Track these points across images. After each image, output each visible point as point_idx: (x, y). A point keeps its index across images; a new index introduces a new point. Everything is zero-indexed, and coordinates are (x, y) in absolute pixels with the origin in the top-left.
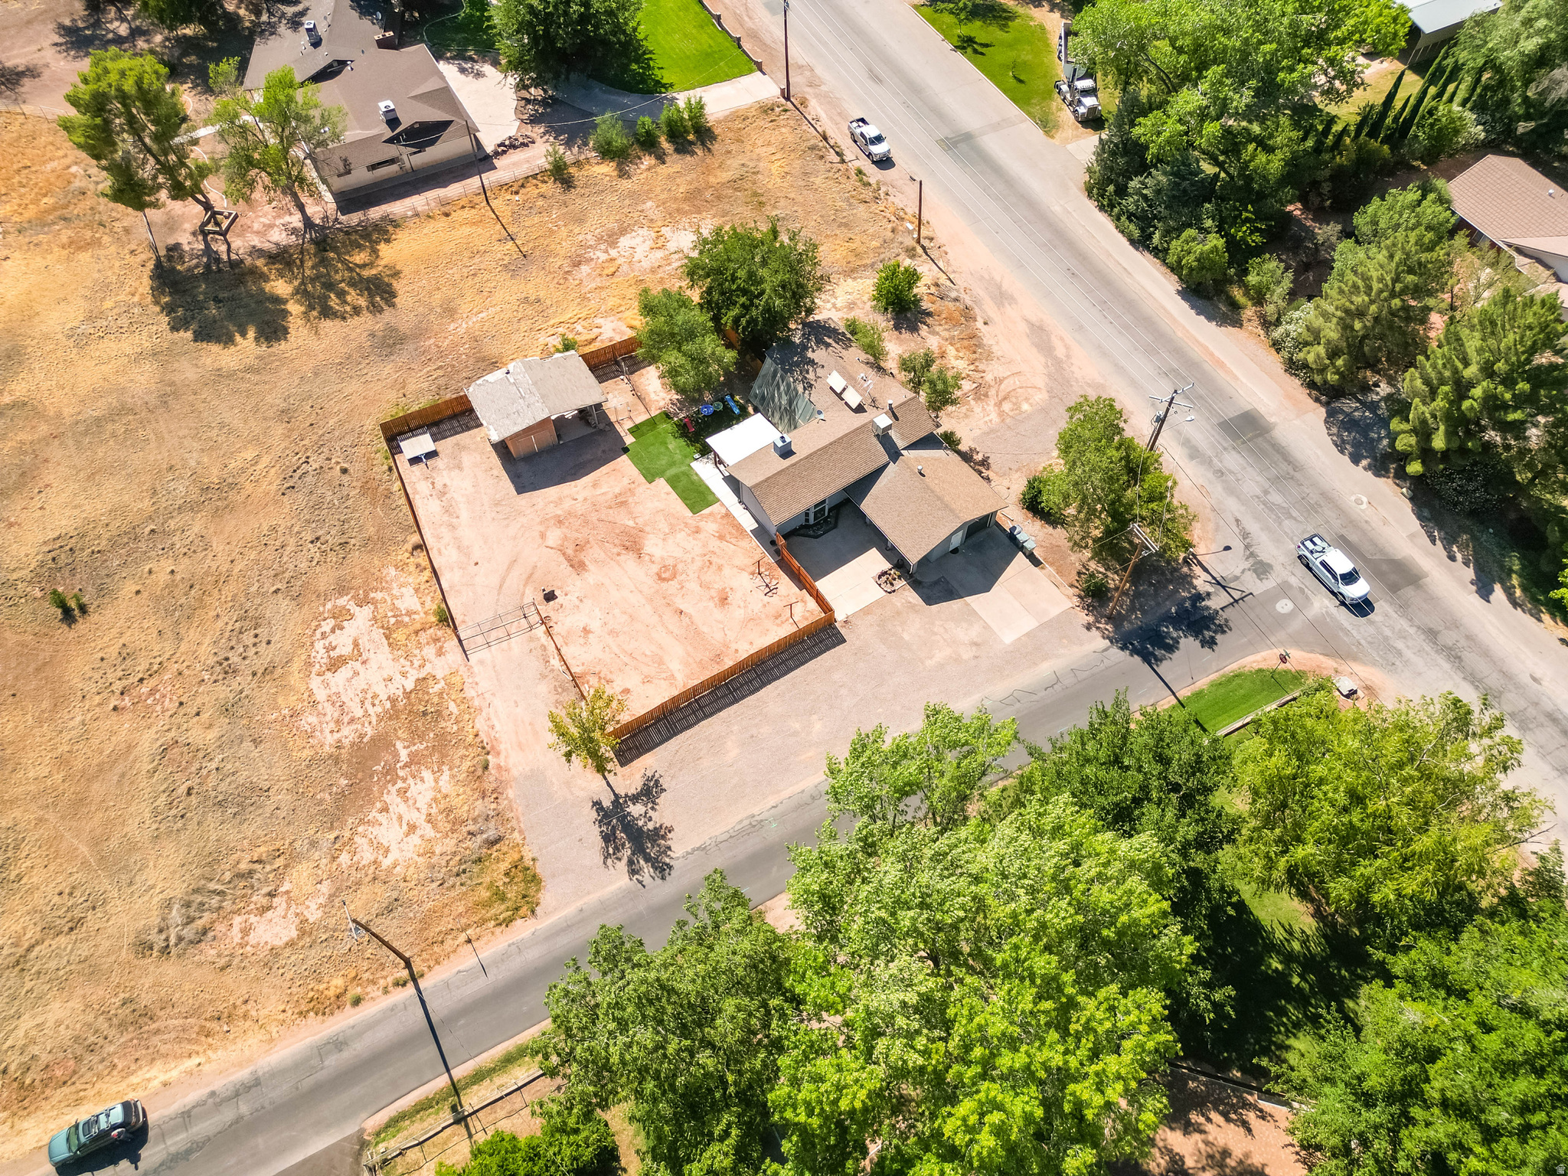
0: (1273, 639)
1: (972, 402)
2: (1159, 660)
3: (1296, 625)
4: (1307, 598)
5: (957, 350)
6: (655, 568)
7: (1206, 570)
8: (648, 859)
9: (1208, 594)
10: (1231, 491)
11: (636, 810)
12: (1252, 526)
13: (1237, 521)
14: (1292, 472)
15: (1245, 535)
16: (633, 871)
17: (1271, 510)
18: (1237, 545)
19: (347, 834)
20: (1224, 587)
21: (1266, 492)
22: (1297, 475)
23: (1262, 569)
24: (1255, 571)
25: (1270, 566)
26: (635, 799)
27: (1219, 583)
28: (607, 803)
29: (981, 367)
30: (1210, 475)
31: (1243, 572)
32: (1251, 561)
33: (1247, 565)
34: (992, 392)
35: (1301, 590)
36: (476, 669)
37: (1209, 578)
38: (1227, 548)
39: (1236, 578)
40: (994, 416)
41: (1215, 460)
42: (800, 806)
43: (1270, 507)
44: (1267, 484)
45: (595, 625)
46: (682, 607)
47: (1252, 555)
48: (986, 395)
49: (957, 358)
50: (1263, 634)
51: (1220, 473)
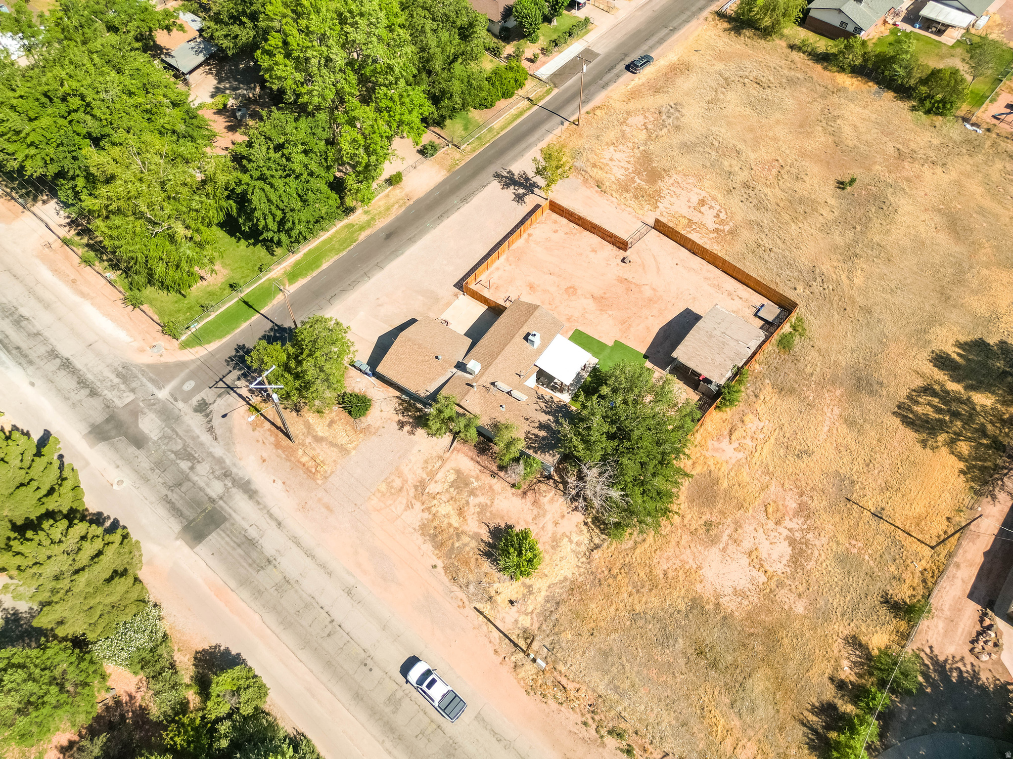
0: (199, 363)
1: (425, 476)
2: (271, 329)
3: (183, 375)
4: (172, 395)
5: (450, 525)
6: (579, 292)
7: (240, 396)
8: (506, 177)
9: (239, 379)
10: (220, 461)
11: (521, 191)
12: (206, 438)
13: (216, 439)
14: (169, 493)
15: (211, 430)
16: (510, 172)
17: (190, 455)
18: (217, 421)
19: (636, 151)
20: (229, 387)
21: (192, 468)
22: (165, 491)
23: (202, 408)
24: (206, 404)
25: (196, 411)
26: (524, 195)
27: (232, 389)
28: (536, 190)
29: (426, 515)
30: (234, 470)
31: (215, 401)
32: (208, 411)
33: (211, 407)
34: (412, 492)
35: (176, 400)
36: (635, 220)
37: (238, 391)
38: (224, 416)
39: (220, 396)
40: (405, 470)
41: (230, 485)
42: (447, 211)
43: (189, 457)
44: (191, 475)
45: (592, 255)
46: (552, 277)
47: (207, 416)
48: (416, 487)
49: (448, 516)
50: (205, 364)
51: (227, 474)
